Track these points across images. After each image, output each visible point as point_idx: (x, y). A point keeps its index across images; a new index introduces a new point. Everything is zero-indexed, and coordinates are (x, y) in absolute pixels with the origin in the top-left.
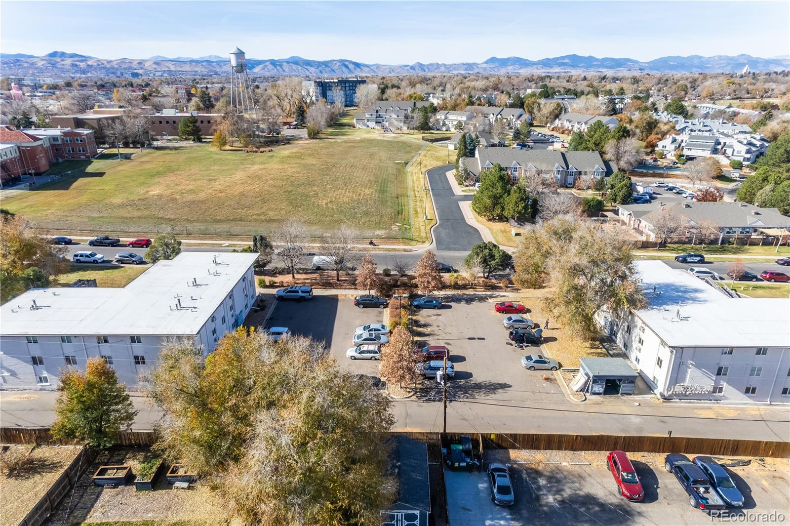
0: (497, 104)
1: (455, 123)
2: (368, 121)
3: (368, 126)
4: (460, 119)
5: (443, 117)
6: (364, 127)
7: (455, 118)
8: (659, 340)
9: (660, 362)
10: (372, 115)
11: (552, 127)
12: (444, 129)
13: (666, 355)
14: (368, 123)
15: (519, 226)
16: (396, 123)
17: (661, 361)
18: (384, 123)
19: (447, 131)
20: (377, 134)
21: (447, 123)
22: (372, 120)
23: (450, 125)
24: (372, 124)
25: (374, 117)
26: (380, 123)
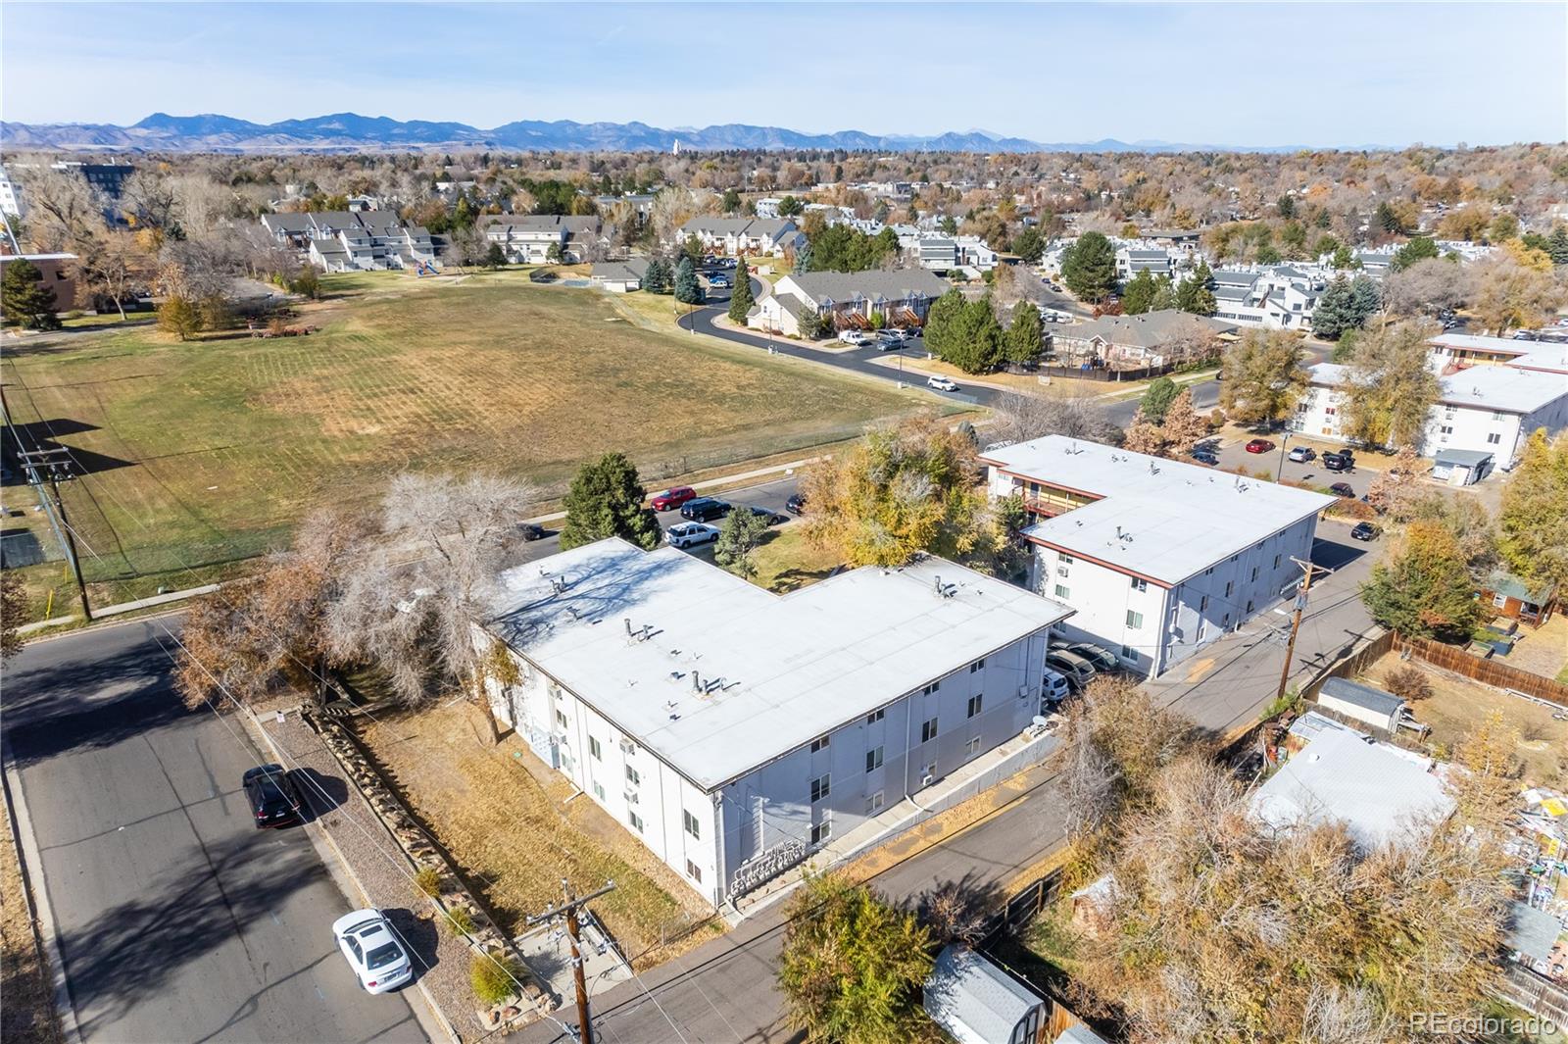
1: (544, 249)
4: (545, 238)
5: (504, 238)
25: (366, 245)
26: (382, 257)
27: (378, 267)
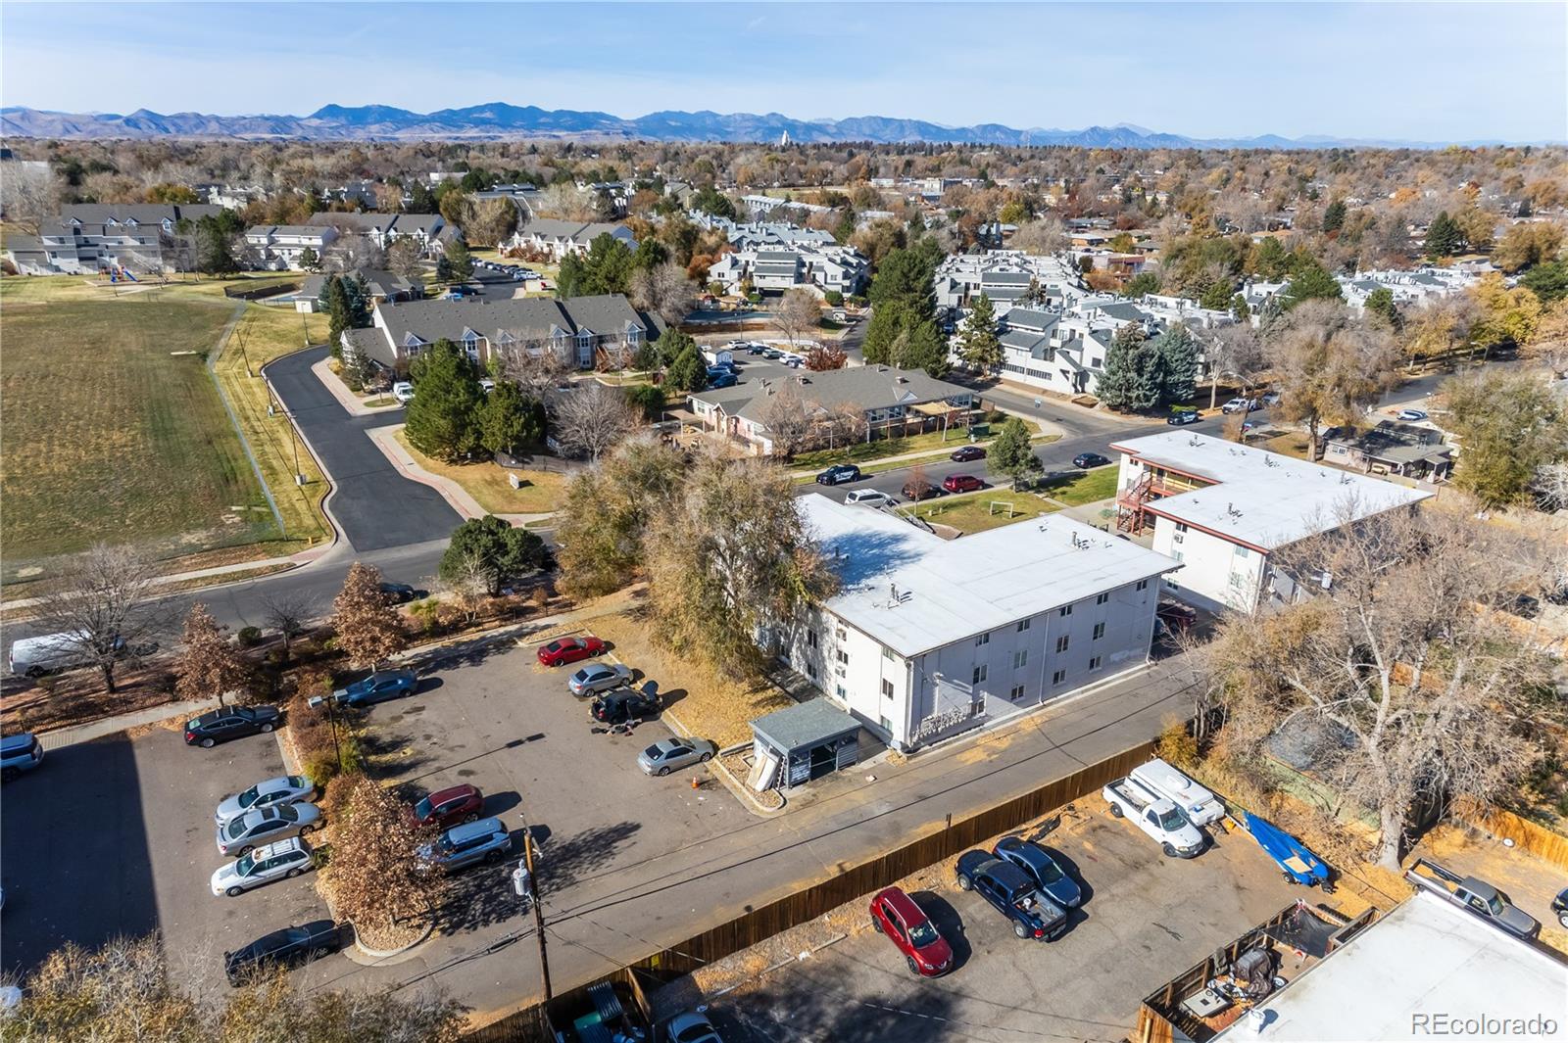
0: (379, 206)
1: (297, 252)
2: (54, 255)
3: (57, 269)
4: (305, 242)
5: (264, 241)
6: (46, 272)
7: (294, 240)
8: (879, 648)
9: (888, 689)
10: (62, 241)
11: (509, 249)
12: (273, 266)
13: (899, 675)
14: (56, 262)
15: (521, 465)
16: (138, 257)
17: (891, 686)
18: (107, 259)
19: (279, 270)
20: (90, 287)
21: (277, 252)
22: (66, 254)
23: (286, 258)
24: (70, 264)
25: (71, 244)
26: (94, 259)
27: (86, 271)
